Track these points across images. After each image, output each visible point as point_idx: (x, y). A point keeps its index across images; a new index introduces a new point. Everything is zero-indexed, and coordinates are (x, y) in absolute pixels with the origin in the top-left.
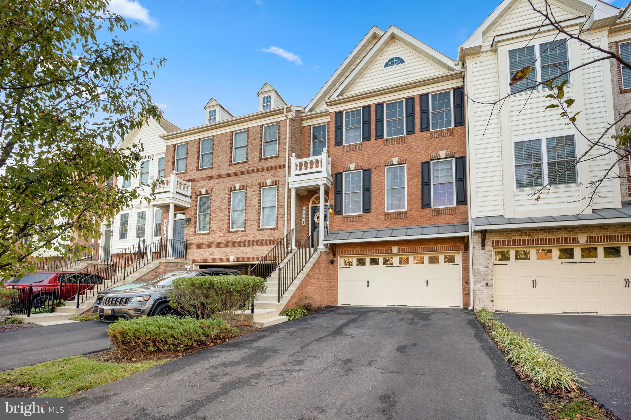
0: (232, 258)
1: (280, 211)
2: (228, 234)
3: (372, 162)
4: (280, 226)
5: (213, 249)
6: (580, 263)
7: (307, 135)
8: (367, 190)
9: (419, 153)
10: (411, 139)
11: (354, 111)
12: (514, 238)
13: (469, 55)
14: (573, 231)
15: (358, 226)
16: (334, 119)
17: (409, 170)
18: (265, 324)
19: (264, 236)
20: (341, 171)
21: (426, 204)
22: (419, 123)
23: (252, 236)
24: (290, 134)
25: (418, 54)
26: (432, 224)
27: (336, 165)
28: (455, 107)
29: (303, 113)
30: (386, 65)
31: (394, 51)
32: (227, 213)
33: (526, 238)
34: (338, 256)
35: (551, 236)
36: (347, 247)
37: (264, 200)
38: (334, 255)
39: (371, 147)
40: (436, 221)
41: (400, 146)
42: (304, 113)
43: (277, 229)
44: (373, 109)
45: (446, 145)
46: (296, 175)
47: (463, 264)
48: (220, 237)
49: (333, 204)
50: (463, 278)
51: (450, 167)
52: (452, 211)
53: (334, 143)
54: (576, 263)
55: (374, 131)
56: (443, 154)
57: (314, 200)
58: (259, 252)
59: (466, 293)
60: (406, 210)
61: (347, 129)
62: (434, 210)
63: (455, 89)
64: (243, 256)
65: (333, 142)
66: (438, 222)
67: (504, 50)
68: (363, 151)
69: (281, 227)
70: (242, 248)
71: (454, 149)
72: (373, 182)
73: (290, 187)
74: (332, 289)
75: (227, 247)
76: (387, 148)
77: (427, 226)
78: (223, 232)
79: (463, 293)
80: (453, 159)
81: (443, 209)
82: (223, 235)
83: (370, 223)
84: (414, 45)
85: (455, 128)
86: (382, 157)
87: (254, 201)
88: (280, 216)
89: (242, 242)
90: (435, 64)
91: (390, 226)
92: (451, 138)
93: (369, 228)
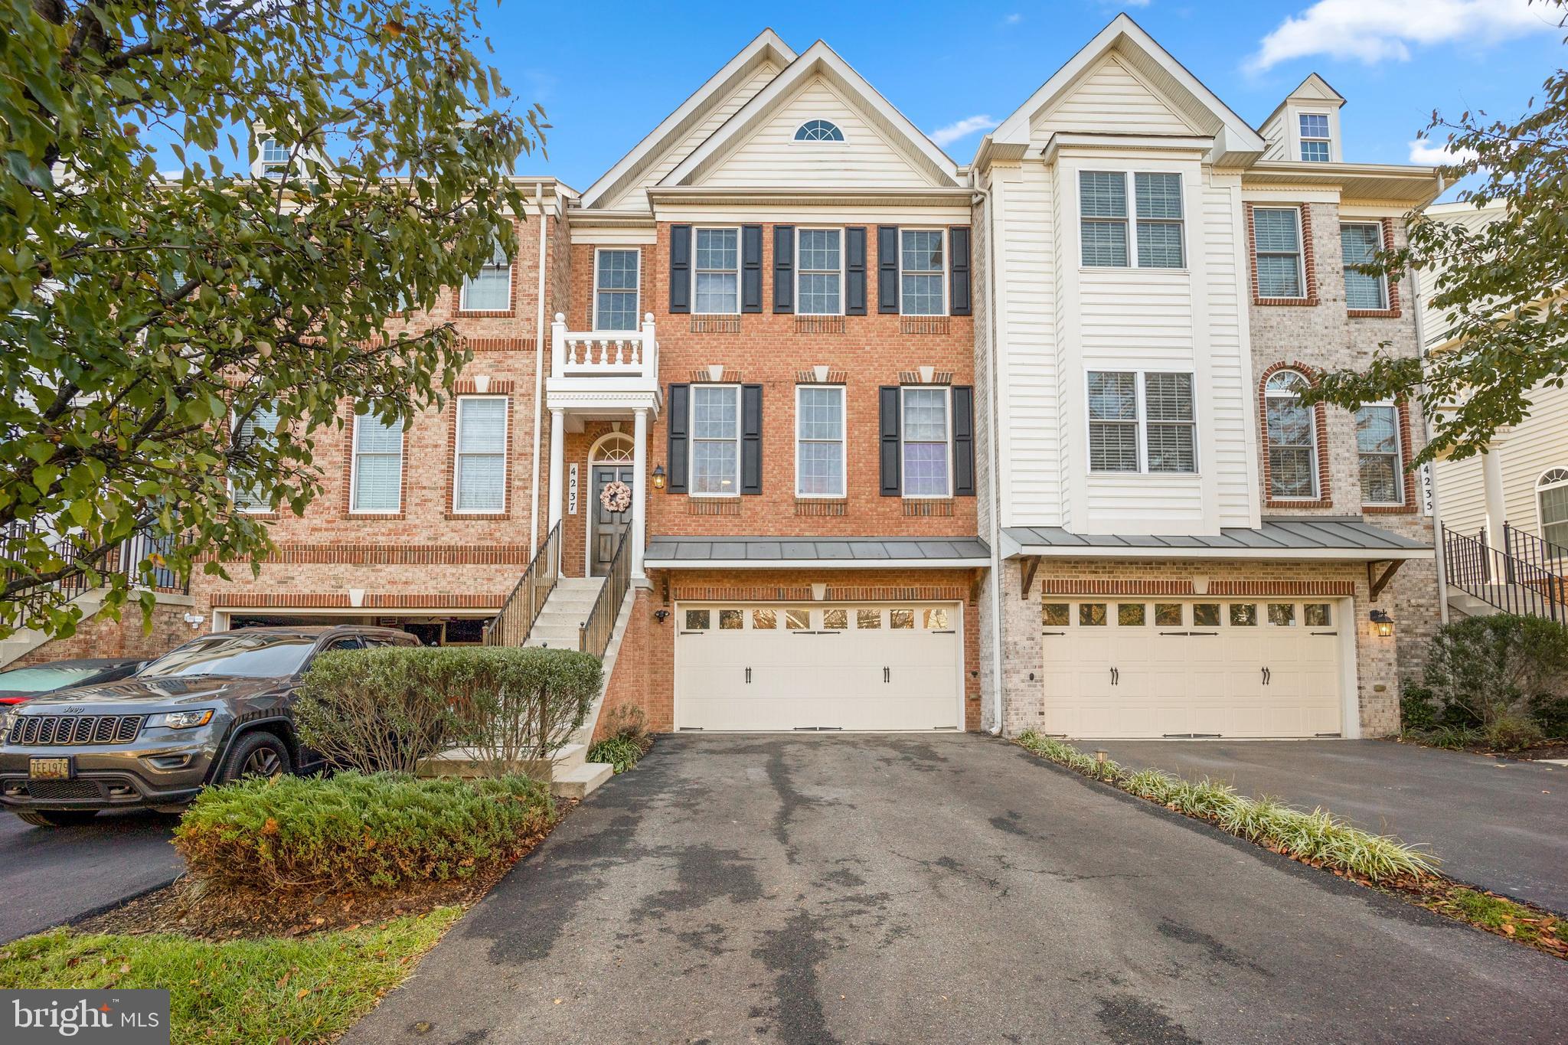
0: (356, 597)
1: (518, 468)
2: (342, 524)
3: (766, 369)
4: (516, 511)
5: (289, 567)
6: (1191, 634)
7: (583, 268)
8: (753, 437)
9: (876, 364)
10: (856, 327)
11: (720, 231)
12: (1083, 578)
13: (997, 160)
14: (1186, 569)
15: (729, 526)
16: (667, 242)
17: (852, 401)
18: (587, 786)
19: (467, 535)
20: (685, 380)
21: (890, 487)
22: (876, 292)
23: (425, 533)
24: (550, 259)
25: (874, 127)
26: (904, 534)
27: (671, 363)
28: (952, 271)
29: (575, 206)
30: (801, 135)
31: (818, 105)
32: (339, 458)
33: (1105, 578)
34: (676, 603)
35: (1149, 578)
36: (701, 579)
37: (467, 433)
38: (666, 598)
39: (763, 331)
40: (912, 530)
41: (832, 338)
42: (579, 206)
43: (508, 519)
44: (768, 235)
45: (933, 353)
46: (567, 375)
47: (966, 630)
48: (314, 529)
49: (664, 464)
50: (966, 663)
51: (939, 405)
52: (945, 508)
53: (667, 304)
54: (1186, 634)
55: (771, 292)
56: (927, 373)
57: (600, 449)
58: (449, 583)
59: (973, 696)
60: (844, 495)
61: (701, 276)
62: (906, 503)
63: (954, 230)
64: (394, 591)
65: (664, 301)
66: (916, 531)
67: (1071, 167)
68: (742, 338)
69: (521, 513)
70: (392, 568)
71: (949, 365)
72: (766, 419)
73: (550, 404)
74: (660, 689)
75: (341, 561)
76: (802, 339)
77: (892, 539)
78: (326, 517)
79: (967, 696)
80: (948, 389)
81: (928, 502)
82: (324, 525)
83: (760, 522)
84: (867, 103)
85: (952, 318)
86: (790, 360)
87: (435, 434)
88: (517, 483)
89: (392, 549)
90: (910, 160)
91: (807, 534)
92: (943, 341)
93: (756, 533)
